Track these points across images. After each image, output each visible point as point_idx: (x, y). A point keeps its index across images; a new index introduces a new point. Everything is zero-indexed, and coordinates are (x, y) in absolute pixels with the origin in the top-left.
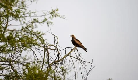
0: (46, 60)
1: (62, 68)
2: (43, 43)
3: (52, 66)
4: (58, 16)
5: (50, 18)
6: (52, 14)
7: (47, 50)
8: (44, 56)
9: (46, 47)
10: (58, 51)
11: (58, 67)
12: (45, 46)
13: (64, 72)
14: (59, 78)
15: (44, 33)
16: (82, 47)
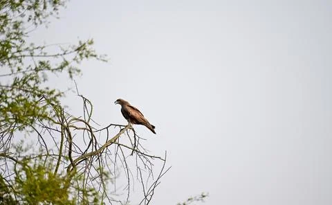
0: (65, 152)
1: (100, 169)
2: (59, 114)
3: (79, 165)
4: (92, 55)
5: (74, 59)
6: (80, 52)
7: (68, 130)
8: (62, 143)
9: (65, 124)
10: (91, 131)
12: (63, 120)
13: (104, 177)
14: (94, 192)
15: (61, 91)
16: (145, 123)
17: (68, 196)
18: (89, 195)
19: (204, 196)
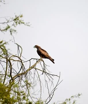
0: (8, 73)
1: (26, 81)
2: (5, 53)
3: (15, 79)
4: (22, 23)
5: (13, 25)
6: (16, 21)
7: (10, 62)
8: (7, 68)
9: (8, 58)
10: (22, 62)
11: (22, 81)
12: (7, 56)
13: (28, 86)
14: (23, 93)
15: (6, 42)
16: (49, 58)
17: (10, 95)
18: (21, 95)
19: (79, 95)
